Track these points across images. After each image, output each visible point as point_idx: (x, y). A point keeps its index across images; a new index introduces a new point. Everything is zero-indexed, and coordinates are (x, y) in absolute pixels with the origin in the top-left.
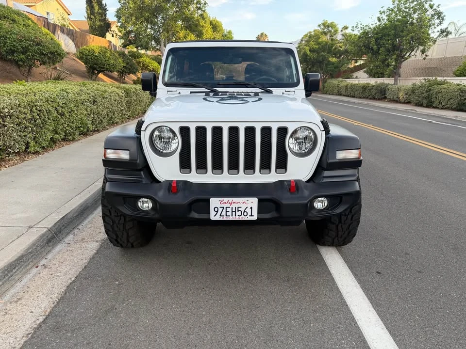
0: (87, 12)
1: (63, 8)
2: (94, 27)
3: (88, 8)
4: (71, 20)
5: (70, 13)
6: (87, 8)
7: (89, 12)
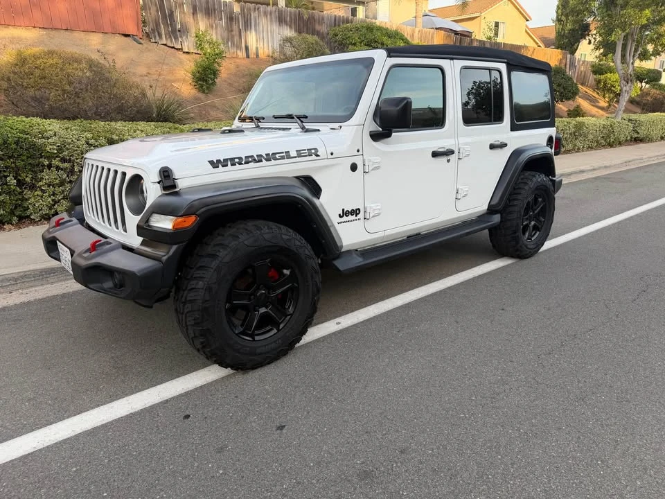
0: (557, 12)
1: (520, 12)
2: (562, 33)
3: (560, 6)
4: (530, 27)
5: (529, 17)
6: (558, 6)
7: (560, 11)
